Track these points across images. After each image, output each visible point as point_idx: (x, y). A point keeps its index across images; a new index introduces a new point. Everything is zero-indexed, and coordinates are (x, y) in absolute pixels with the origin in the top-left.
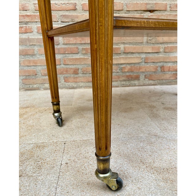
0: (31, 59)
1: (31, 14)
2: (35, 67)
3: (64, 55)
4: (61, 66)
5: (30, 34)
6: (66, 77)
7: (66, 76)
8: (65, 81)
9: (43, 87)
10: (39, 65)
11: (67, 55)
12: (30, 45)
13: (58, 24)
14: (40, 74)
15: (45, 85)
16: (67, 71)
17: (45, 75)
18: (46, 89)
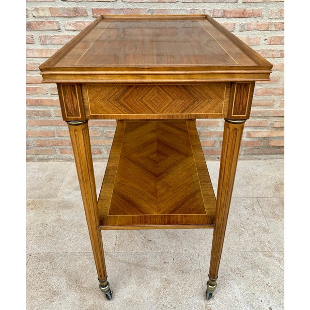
3: (58, 127)
4: (55, 138)
6: (62, 149)
7: (62, 147)
8: (61, 153)
9: (38, 157)
10: (30, 136)
11: (61, 127)
13: (48, 97)
14: (33, 145)
15: (40, 155)
16: (62, 143)
17: (38, 146)
18: (41, 160)
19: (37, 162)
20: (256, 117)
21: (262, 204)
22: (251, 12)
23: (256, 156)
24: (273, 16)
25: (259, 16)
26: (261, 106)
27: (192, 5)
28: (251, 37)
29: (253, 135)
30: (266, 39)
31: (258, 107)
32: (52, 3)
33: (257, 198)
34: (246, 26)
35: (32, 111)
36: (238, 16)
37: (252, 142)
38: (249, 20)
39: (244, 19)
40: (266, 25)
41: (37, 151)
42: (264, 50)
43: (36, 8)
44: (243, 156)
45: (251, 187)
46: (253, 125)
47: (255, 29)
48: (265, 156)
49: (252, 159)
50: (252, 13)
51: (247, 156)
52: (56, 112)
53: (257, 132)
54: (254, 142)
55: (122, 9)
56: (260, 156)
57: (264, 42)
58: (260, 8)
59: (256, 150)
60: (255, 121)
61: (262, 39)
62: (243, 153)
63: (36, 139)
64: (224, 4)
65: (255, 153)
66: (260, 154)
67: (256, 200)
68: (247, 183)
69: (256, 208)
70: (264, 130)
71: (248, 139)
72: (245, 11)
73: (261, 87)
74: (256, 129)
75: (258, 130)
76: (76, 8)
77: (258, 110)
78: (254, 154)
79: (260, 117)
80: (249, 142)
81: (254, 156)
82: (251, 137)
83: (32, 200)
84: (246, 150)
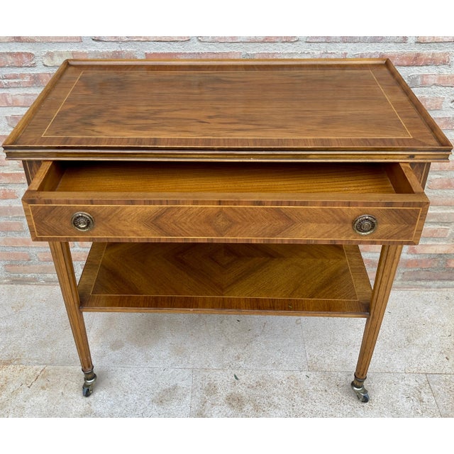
0: (18, 236)
2: (26, 249)
5: (13, 201)
9: (44, 277)
12: (15, 217)
14: (37, 260)
15: (48, 275)
17: (46, 261)
18: (49, 282)
19: (44, 284)
21: (436, 387)
22: (430, 57)
23: (423, 283)
25: (444, 63)
27: (323, 46)
28: (427, 96)
32: (76, 44)
33: (426, 374)
34: (419, 79)
36: (405, 63)
37: (417, 261)
38: (424, 70)
39: (415, 68)
41: (45, 268)
42: (449, 118)
43: (48, 53)
44: (400, 283)
45: (415, 351)
47: (435, 84)
48: (439, 283)
49: (416, 287)
50: (431, 60)
51: (406, 283)
53: (427, 246)
54: (421, 261)
55: (199, 53)
56: (431, 283)
57: (451, 105)
58: (446, 51)
59: (423, 273)
61: (447, 100)
62: (400, 278)
64: (381, 45)
65: (421, 278)
66: (430, 280)
67: (424, 379)
68: (408, 340)
69: (425, 397)
70: (440, 243)
71: (410, 257)
72: (418, 55)
73: (439, 177)
75: (429, 243)
76: (118, 52)
78: (420, 280)
79: (435, 222)
80: (412, 260)
81: (419, 283)
82: (416, 254)
83: (42, 367)
84: (406, 273)
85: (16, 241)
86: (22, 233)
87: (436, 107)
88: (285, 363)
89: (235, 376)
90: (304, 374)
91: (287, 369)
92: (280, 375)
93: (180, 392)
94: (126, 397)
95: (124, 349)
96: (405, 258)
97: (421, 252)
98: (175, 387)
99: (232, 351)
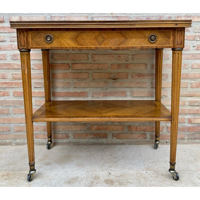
0: (6, 117)
1: (9, 82)
2: (9, 125)
5: (7, 97)
7: (36, 133)
9: (15, 142)
10: (13, 122)
12: (6, 106)
14: (13, 131)
15: (17, 140)
17: (18, 131)
18: (17, 144)
19: (14, 145)
20: (193, 105)
23: (198, 141)
24: (197, 31)
26: (196, 96)
29: (193, 121)
30: (194, 46)
31: (195, 97)
35: (18, 101)
37: (193, 127)
40: (193, 36)
41: (16, 136)
42: (193, 54)
46: (192, 112)
49: (195, 143)
51: (190, 141)
52: (36, 102)
53: (196, 118)
54: (195, 127)
57: (193, 48)
59: (197, 134)
60: (193, 109)
61: (191, 46)
62: (186, 138)
63: (17, 125)
71: (190, 125)
73: (194, 81)
74: (195, 116)
75: (197, 117)
77: (195, 100)
78: (196, 139)
79: (197, 105)
80: (191, 127)
81: (196, 141)
82: (192, 123)
83: (7, 172)
84: (189, 135)
85: (4, 119)
86: (8, 115)
87: (187, 49)
88: (134, 168)
89: (109, 173)
90: (144, 172)
91: (136, 170)
92: (132, 172)
93: (79, 179)
94: (51, 182)
95: (52, 165)
96: (187, 126)
97: (194, 122)
98: (77, 178)
99: (107, 165)
